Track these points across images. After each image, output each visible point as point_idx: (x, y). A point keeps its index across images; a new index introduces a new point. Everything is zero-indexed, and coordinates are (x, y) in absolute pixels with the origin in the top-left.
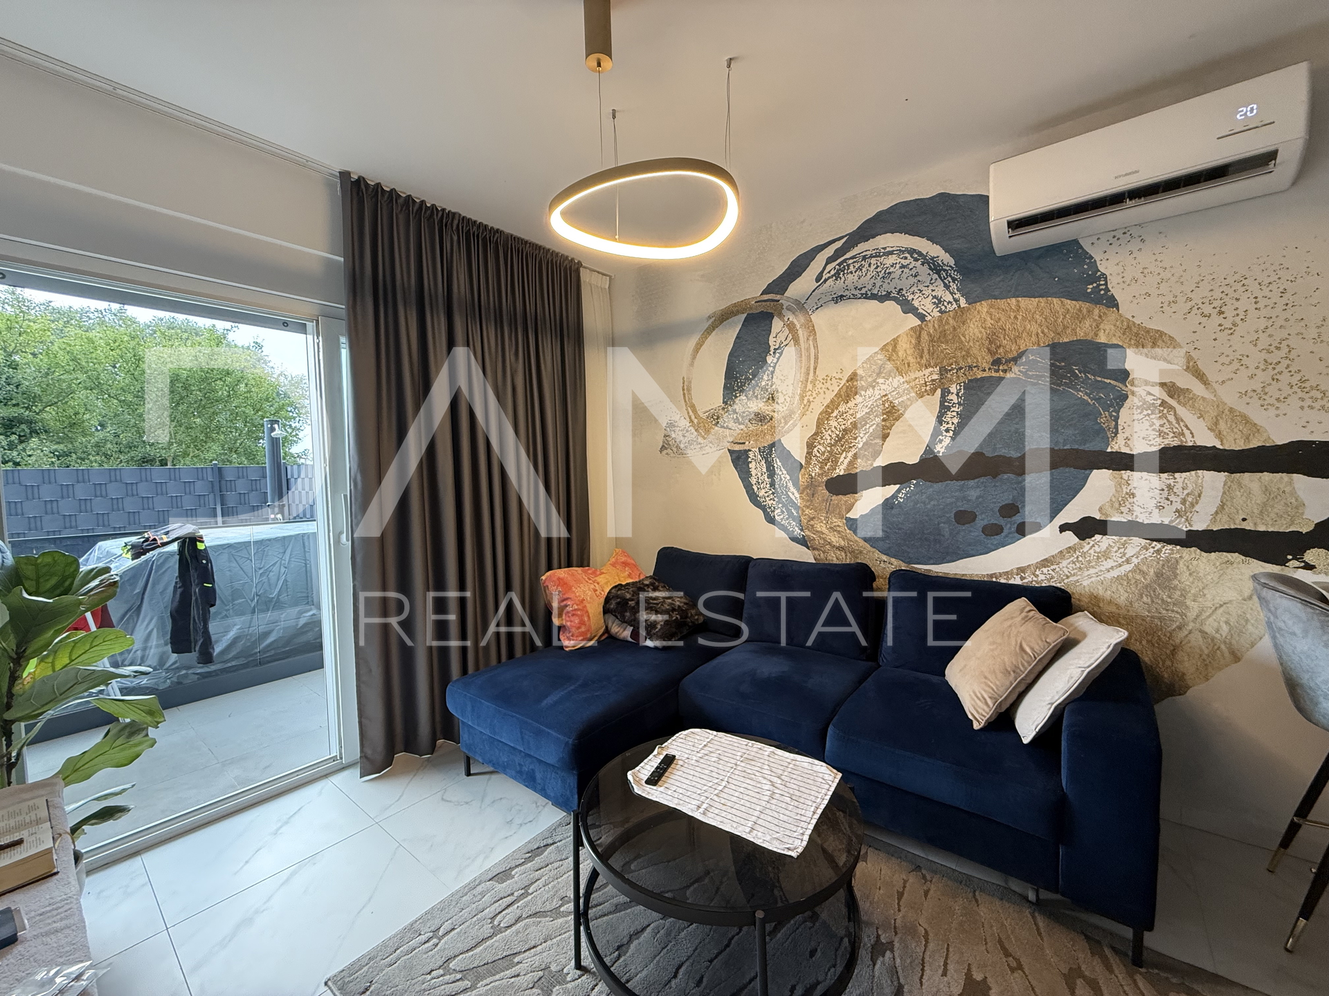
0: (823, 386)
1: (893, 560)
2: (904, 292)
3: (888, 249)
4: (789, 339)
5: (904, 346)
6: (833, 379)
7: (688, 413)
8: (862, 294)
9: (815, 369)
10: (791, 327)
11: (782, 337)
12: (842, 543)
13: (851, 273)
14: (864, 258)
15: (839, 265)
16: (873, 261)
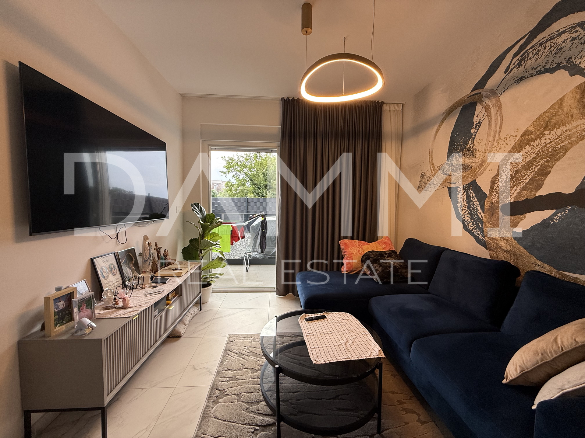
0: (504, 143)
1: (546, 265)
2: (572, 59)
3: (561, 30)
4: (485, 116)
5: (570, 102)
6: (511, 137)
7: (431, 168)
8: (537, 72)
9: (500, 132)
10: (487, 108)
11: (481, 115)
12: (509, 248)
13: (530, 59)
14: (541, 45)
15: (521, 56)
16: (548, 44)
